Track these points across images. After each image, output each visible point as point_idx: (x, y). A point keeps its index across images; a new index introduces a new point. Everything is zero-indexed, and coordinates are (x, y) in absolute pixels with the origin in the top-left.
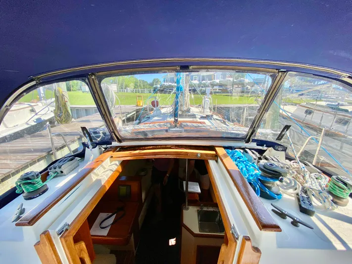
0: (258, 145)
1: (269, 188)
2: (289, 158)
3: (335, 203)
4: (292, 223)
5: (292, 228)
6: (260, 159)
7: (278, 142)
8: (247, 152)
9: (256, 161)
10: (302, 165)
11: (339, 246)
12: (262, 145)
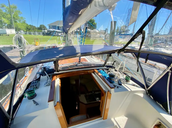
0: (107, 67)
1: (111, 80)
2: (116, 71)
3: (127, 82)
4: (117, 87)
5: (117, 89)
6: (108, 72)
7: (112, 66)
8: (104, 70)
9: (107, 73)
10: (119, 72)
11: (129, 90)
12: (108, 67)
